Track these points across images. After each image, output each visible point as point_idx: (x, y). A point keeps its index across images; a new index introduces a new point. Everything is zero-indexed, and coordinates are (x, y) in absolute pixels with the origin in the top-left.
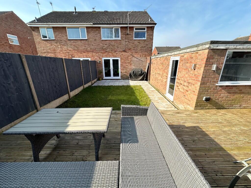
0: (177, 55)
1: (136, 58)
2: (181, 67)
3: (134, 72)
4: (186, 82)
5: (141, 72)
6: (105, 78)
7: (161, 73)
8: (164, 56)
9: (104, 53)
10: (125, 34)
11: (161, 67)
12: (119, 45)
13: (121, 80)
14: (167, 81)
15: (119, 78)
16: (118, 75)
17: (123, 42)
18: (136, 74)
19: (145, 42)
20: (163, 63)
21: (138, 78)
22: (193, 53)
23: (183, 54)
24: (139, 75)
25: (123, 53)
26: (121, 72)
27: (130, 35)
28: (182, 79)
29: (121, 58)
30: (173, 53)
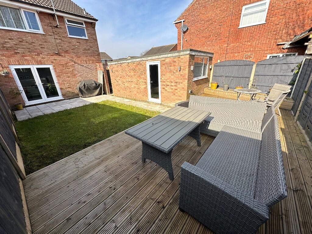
0: (156, 60)
1: (81, 65)
2: (164, 71)
3: (84, 85)
4: (173, 82)
5: (96, 84)
6: (28, 103)
7: (134, 80)
8: (135, 61)
9: (11, 56)
10: (50, 25)
11: (132, 74)
12: (44, 43)
13: (64, 101)
14: (147, 87)
15: (60, 97)
16: (55, 94)
17: (51, 39)
18: (89, 87)
19: (87, 42)
20: (134, 69)
21: (93, 92)
22: (175, 58)
23: (163, 59)
24: (93, 88)
25: (56, 57)
26: (61, 89)
27: (60, 29)
28: (168, 80)
29: (54, 66)
30: (149, 58)
